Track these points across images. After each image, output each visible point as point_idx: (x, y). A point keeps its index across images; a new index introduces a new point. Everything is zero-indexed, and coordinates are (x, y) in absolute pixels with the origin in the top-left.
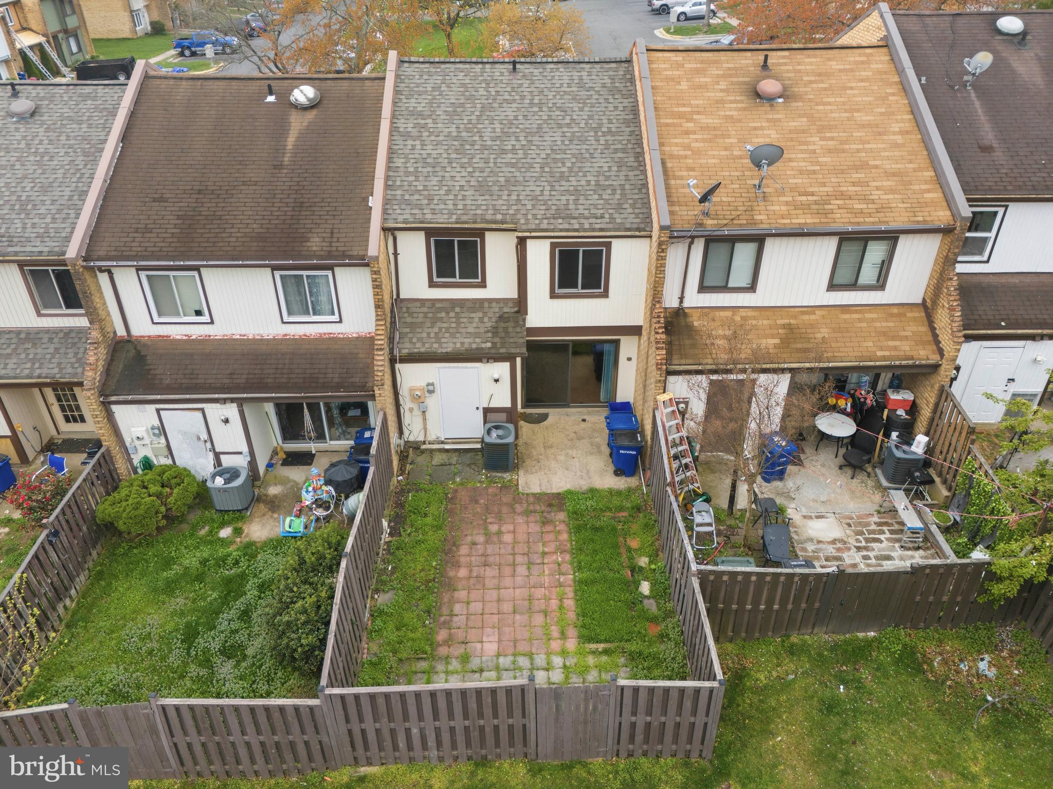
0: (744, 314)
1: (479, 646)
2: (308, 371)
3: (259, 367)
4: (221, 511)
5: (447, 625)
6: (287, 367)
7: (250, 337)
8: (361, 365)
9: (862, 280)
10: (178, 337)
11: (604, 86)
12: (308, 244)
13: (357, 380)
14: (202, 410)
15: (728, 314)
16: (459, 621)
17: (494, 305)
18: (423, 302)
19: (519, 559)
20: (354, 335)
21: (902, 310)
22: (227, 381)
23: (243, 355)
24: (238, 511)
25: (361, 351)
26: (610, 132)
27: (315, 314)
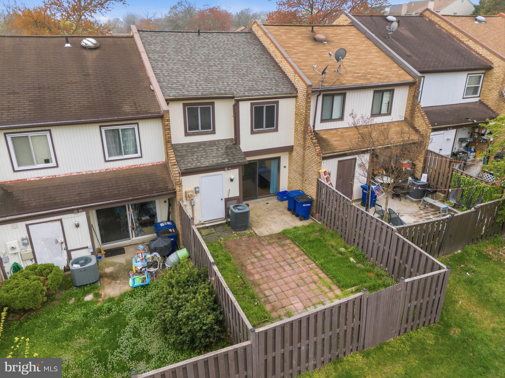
0: (341, 131)
1: (292, 306)
2: (129, 186)
3: (96, 188)
4: (80, 287)
5: (267, 301)
6: (114, 185)
7: (84, 173)
8: (161, 178)
9: (382, 112)
10: (32, 179)
11: (244, 41)
12: (123, 109)
13: (161, 186)
14: (61, 220)
15: (335, 131)
16: (272, 298)
17: (221, 142)
18: (183, 145)
19: (282, 264)
20: (150, 164)
21: (399, 123)
22: (77, 198)
23: (83, 183)
24: (93, 283)
25: (157, 172)
26: (256, 58)
27: (125, 154)
